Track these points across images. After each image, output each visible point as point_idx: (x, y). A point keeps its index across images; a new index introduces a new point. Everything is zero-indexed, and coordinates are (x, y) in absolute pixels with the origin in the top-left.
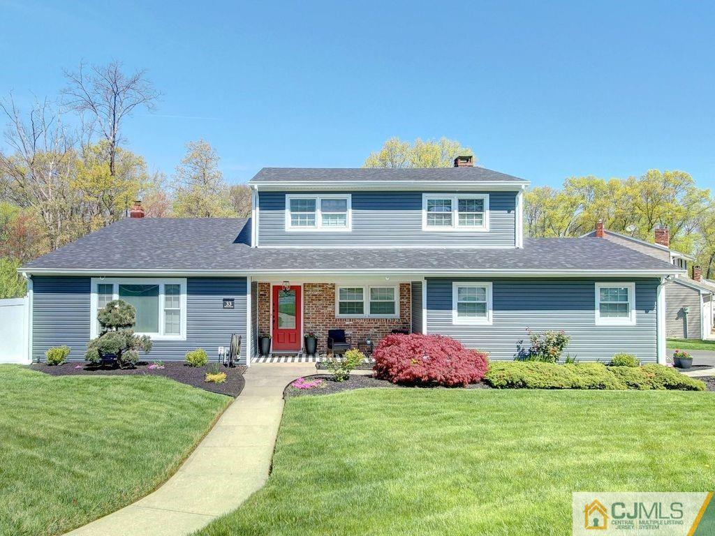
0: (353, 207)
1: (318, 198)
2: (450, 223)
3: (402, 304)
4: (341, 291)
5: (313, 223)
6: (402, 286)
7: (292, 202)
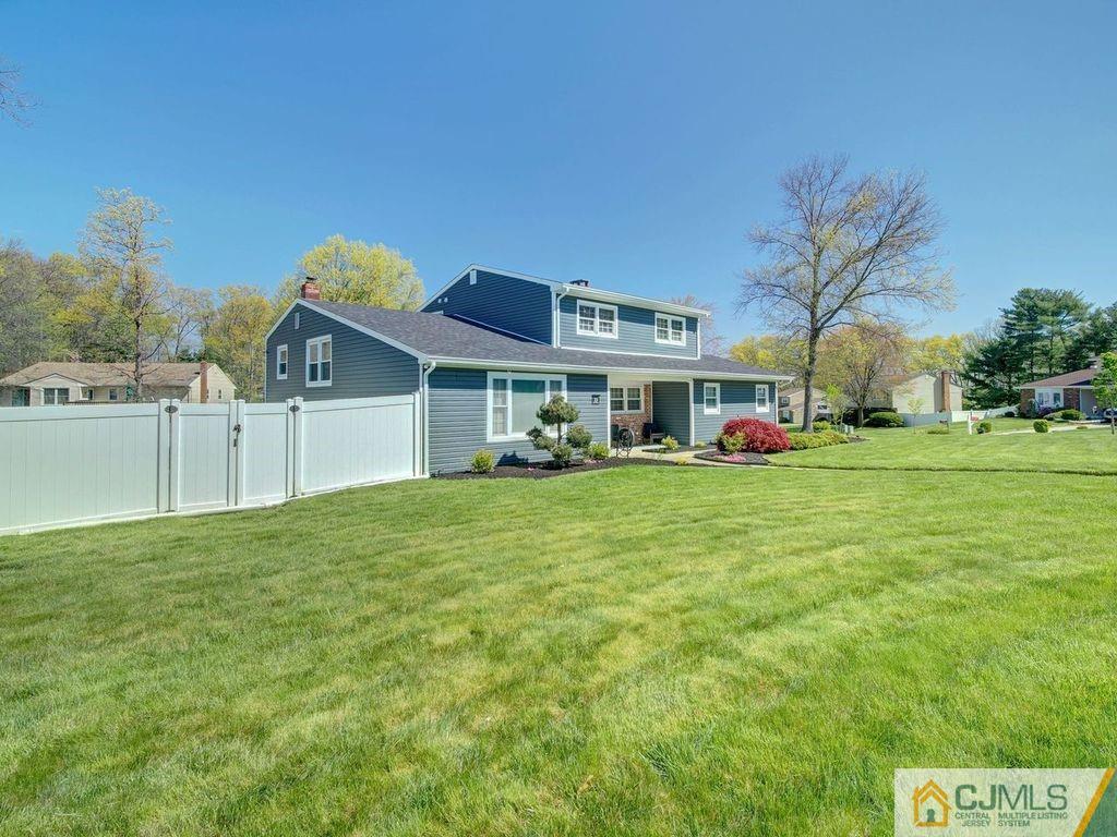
0: (619, 318)
1: (598, 306)
2: (666, 337)
3: (646, 401)
4: (612, 389)
5: (592, 329)
6: (646, 386)
7: (582, 308)
